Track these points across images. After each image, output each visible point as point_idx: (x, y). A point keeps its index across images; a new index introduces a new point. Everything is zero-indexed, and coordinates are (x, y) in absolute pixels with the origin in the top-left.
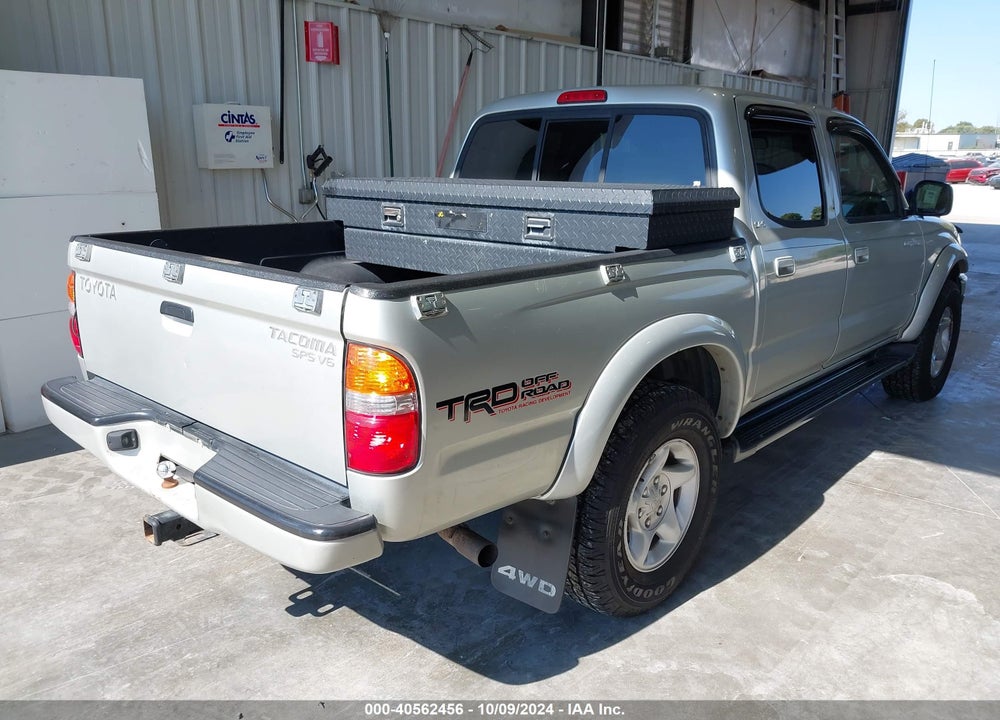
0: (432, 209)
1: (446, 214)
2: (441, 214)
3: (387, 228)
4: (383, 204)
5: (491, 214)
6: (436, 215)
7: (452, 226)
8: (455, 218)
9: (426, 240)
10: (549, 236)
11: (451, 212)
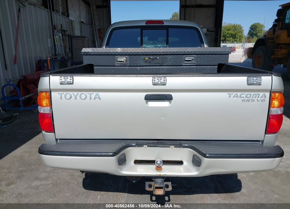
2: (147, 59)
3: (119, 65)
4: (117, 56)
6: (144, 59)
7: (152, 62)
9: (139, 68)
10: (194, 62)
11: (152, 57)
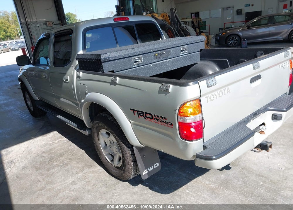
0: (153, 54)
1: (158, 54)
2: (156, 55)
3: (136, 66)
4: (133, 58)
5: (172, 50)
6: (155, 55)
7: (161, 57)
8: (161, 55)
9: (151, 65)
10: (186, 51)
11: (160, 53)
